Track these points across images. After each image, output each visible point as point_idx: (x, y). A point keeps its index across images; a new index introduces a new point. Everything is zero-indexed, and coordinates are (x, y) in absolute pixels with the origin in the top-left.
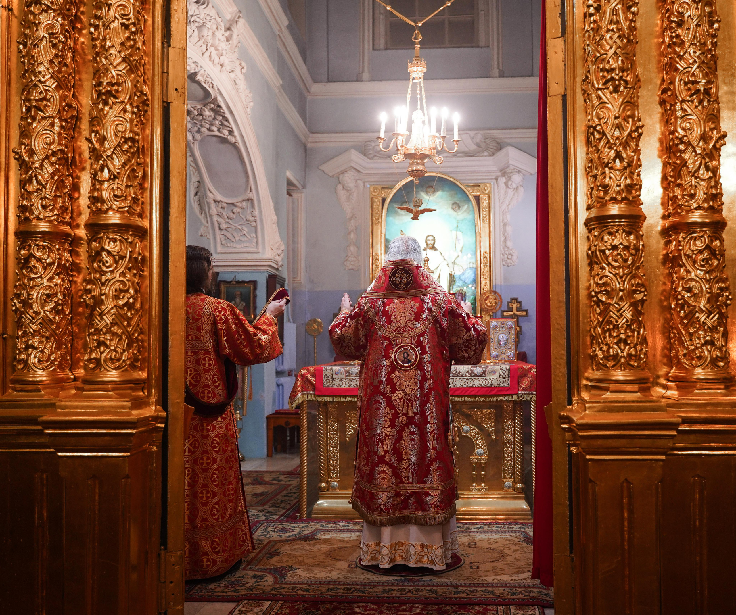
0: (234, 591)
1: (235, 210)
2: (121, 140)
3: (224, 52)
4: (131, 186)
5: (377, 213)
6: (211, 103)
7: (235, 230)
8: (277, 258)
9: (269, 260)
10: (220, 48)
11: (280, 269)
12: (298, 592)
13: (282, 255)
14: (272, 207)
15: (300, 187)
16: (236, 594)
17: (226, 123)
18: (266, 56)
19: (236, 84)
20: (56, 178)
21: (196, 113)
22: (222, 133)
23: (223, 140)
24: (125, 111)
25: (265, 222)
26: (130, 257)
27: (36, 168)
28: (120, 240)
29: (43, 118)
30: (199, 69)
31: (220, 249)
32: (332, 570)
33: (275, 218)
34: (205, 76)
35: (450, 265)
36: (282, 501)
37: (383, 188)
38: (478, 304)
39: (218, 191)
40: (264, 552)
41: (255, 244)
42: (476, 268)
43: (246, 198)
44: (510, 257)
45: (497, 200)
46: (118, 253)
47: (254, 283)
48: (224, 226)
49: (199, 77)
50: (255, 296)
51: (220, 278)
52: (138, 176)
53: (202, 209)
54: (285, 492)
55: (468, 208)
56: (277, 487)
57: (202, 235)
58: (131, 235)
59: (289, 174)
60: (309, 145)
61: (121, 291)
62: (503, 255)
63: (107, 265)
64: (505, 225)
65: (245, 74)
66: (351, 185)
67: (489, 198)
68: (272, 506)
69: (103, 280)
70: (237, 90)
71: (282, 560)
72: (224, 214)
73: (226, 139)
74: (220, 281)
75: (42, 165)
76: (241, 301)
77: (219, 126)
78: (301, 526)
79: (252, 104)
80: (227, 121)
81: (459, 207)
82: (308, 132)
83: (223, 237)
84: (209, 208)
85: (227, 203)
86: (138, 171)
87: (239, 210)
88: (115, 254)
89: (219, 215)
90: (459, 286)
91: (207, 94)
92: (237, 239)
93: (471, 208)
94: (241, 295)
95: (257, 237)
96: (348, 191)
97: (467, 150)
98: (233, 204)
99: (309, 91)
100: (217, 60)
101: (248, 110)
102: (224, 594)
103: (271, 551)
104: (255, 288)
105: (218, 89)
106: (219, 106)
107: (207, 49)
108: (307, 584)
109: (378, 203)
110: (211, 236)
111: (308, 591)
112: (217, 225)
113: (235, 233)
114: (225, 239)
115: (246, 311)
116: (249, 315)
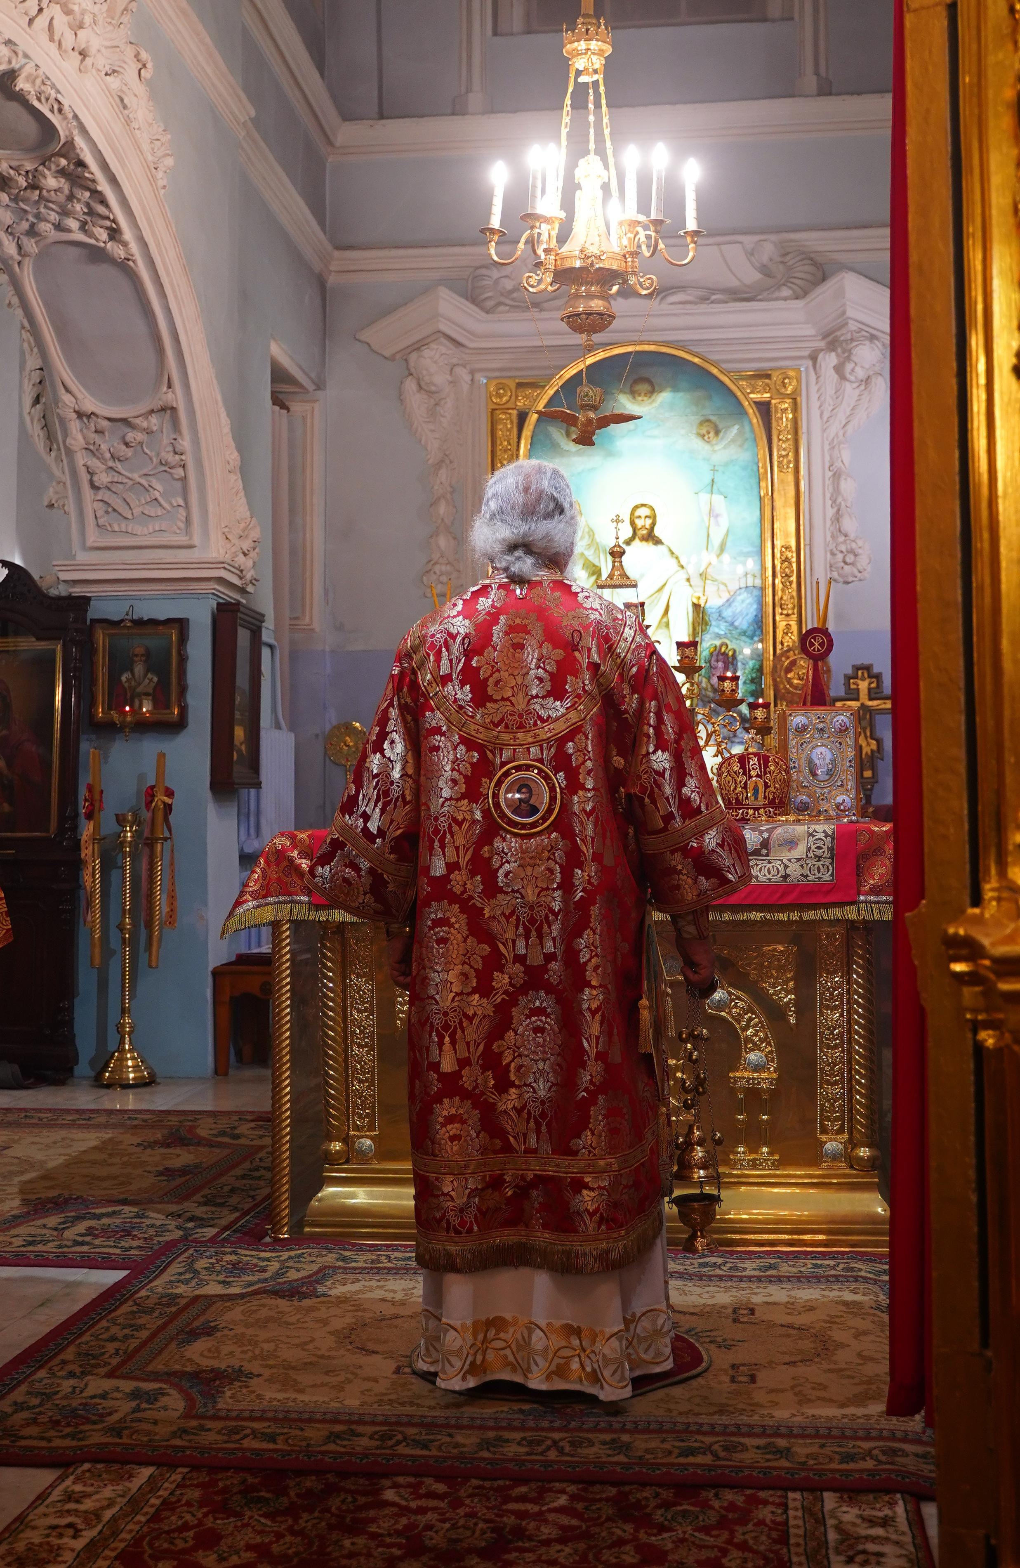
0: (73, 1436)
1: (130, 436)
3: (88, 19)
5: (506, 451)
6: (60, 154)
7: (131, 489)
8: (241, 559)
9: (220, 564)
10: (76, 8)
11: (250, 589)
12: (246, 1443)
13: (253, 554)
14: (227, 429)
15: (311, 387)
16: (74, 1443)
17: (101, 209)
18: (208, 40)
19: (125, 107)
21: (22, 182)
22: (91, 235)
23: (97, 255)
25: (206, 464)
30: (23, 61)
31: (93, 538)
32: (350, 1381)
33: (234, 456)
34: (38, 82)
35: (696, 580)
36: (233, 1191)
37: (520, 385)
38: (767, 682)
39: (84, 386)
40: (172, 1329)
41: (182, 525)
42: (763, 589)
43: (157, 404)
44: (850, 558)
45: (815, 413)
47: (181, 624)
48: (103, 478)
49: (21, 84)
50: (183, 660)
51: (95, 611)
53: (50, 437)
54: (247, 1165)
55: (741, 432)
56: (227, 1151)
57: (51, 506)
59: (275, 349)
60: (332, 280)
62: (833, 554)
64: (837, 476)
65: (149, 84)
66: (440, 379)
67: (795, 408)
68: (205, 1204)
70: (128, 121)
71: (218, 1350)
72: (104, 447)
73: (103, 250)
74: (95, 621)
76: (148, 671)
77: (82, 218)
78: (285, 1255)
79: (169, 162)
80: (104, 202)
81: (717, 433)
82: (330, 248)
83: (100, 508)
84: (66, 433)
85: (110, 419)
87: (140, 436)
89: (92, 450)
90: (718, 636)
91: (48, 130)
92: (137, 511)
93: (748, 434)
94: (148, 654)
95: (187, 507)
96: (430, 393)
97: (734, 283)
98: (124, 421)
99: (330, 143)
100: (69, 40)
101: (160, 174)
102: (43, 1444)
103: (196, 1324)
104: (183, 638)
105: (76, 117)
106: (81, 164)
107: (41, 10)
108: (274, 1419)
109: (507, 422)
110: (71, 507)
111: (272, 1438)
112: (84, 477)
113: (131, 497)
114: (107, 512)
115: (161, 698)
116: (168, 706)
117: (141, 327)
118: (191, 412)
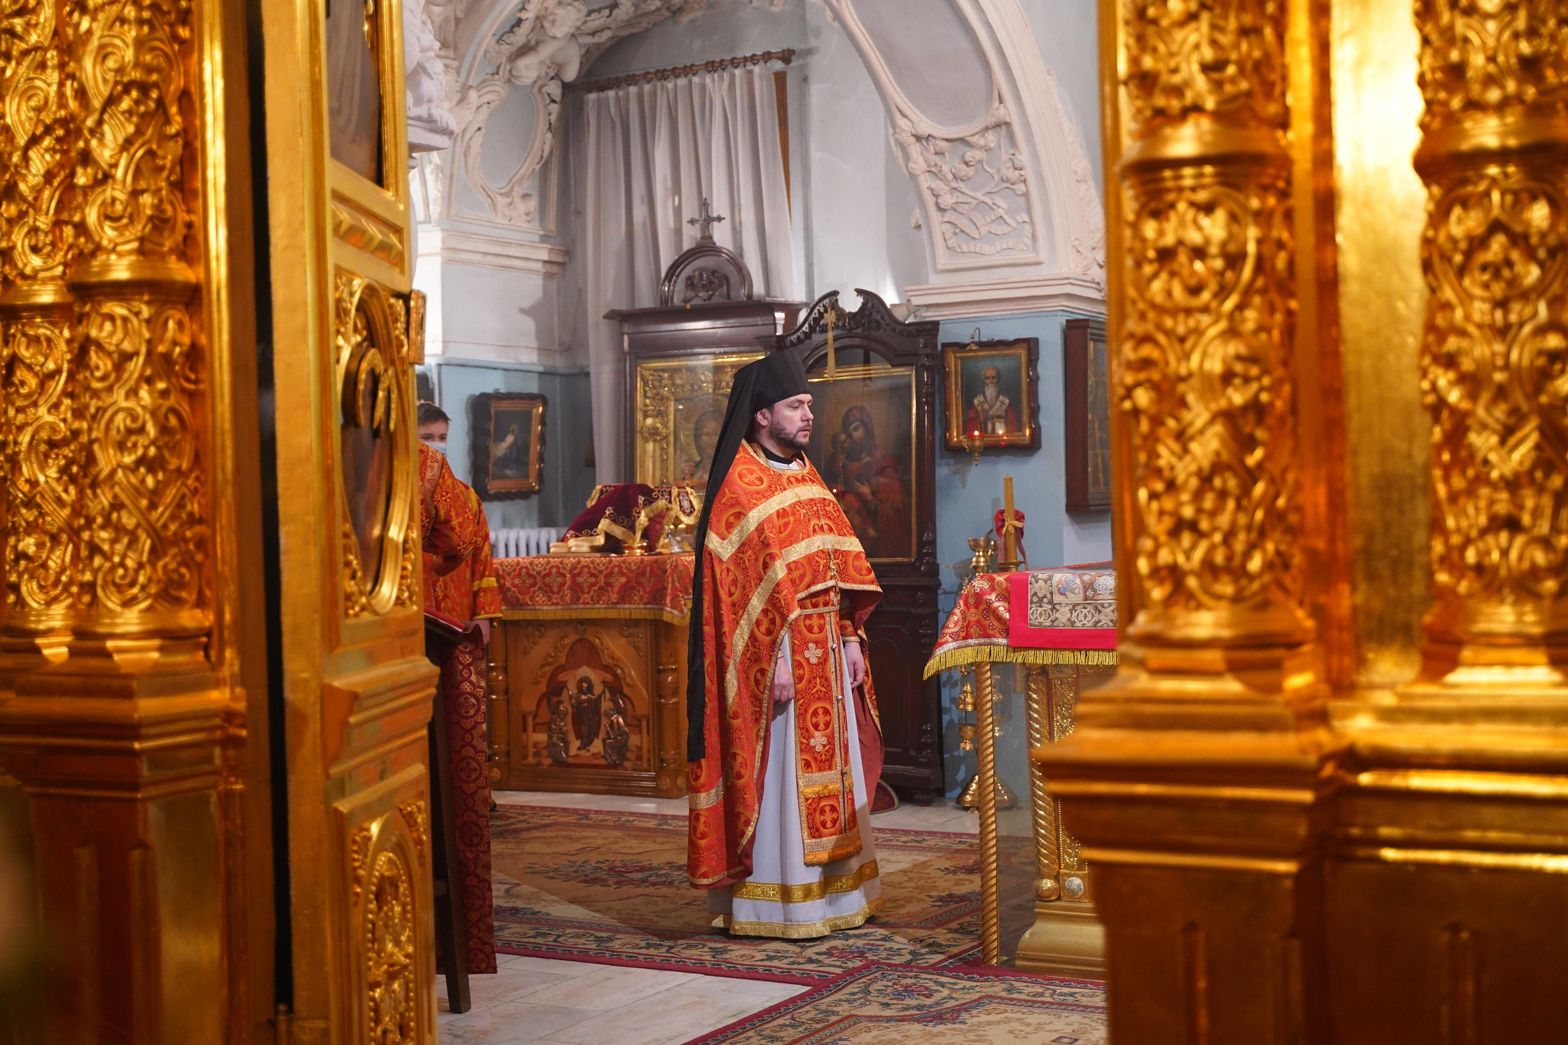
1: (970, 155)
2: (114, 88)
4: (143, 192)
7: (976, 208)
8: (1094, 272)
9: (1066, 280)
20: (56, 183)
24: (123, 21)
25: (1050, 181)
26: (149, 353)
27: (16, 166)
28: (125, 319)
29: (25, 53)
31: (943, 261)
33: (1082, 165)
41: (1029, 242)
43: (991, 121)
46: (117, 346)
47: (1031, 346)
48: (947, 200)
50: (1034, 381)
51: (944, 336)
52: (162, 168)
58: (148, 303)
61: (130, 432)
63: (98, 374)
69: (92, 410)
72: (945, 168)
74: (945, 345)
75: (26, 158)
76: (999, 394)
83: (948, 229)
85: (947, 140)
86: (160, 153)
87: (978, 155)
88: (112, 348)
89: (934, 172)
92: (984, 230)
94: (998, 376)
95: (1032, 223)
98: (962, 140)
104: (1033, 359)
112: (930, 200)
113: (977, 217)
114: (955, 234)
115: (1013, 419)
116: (1020, 429)
117: (964, 43)
118: (1026, 125)
